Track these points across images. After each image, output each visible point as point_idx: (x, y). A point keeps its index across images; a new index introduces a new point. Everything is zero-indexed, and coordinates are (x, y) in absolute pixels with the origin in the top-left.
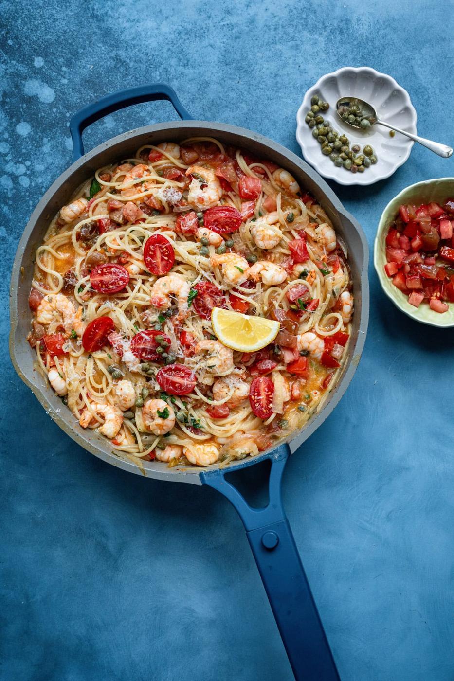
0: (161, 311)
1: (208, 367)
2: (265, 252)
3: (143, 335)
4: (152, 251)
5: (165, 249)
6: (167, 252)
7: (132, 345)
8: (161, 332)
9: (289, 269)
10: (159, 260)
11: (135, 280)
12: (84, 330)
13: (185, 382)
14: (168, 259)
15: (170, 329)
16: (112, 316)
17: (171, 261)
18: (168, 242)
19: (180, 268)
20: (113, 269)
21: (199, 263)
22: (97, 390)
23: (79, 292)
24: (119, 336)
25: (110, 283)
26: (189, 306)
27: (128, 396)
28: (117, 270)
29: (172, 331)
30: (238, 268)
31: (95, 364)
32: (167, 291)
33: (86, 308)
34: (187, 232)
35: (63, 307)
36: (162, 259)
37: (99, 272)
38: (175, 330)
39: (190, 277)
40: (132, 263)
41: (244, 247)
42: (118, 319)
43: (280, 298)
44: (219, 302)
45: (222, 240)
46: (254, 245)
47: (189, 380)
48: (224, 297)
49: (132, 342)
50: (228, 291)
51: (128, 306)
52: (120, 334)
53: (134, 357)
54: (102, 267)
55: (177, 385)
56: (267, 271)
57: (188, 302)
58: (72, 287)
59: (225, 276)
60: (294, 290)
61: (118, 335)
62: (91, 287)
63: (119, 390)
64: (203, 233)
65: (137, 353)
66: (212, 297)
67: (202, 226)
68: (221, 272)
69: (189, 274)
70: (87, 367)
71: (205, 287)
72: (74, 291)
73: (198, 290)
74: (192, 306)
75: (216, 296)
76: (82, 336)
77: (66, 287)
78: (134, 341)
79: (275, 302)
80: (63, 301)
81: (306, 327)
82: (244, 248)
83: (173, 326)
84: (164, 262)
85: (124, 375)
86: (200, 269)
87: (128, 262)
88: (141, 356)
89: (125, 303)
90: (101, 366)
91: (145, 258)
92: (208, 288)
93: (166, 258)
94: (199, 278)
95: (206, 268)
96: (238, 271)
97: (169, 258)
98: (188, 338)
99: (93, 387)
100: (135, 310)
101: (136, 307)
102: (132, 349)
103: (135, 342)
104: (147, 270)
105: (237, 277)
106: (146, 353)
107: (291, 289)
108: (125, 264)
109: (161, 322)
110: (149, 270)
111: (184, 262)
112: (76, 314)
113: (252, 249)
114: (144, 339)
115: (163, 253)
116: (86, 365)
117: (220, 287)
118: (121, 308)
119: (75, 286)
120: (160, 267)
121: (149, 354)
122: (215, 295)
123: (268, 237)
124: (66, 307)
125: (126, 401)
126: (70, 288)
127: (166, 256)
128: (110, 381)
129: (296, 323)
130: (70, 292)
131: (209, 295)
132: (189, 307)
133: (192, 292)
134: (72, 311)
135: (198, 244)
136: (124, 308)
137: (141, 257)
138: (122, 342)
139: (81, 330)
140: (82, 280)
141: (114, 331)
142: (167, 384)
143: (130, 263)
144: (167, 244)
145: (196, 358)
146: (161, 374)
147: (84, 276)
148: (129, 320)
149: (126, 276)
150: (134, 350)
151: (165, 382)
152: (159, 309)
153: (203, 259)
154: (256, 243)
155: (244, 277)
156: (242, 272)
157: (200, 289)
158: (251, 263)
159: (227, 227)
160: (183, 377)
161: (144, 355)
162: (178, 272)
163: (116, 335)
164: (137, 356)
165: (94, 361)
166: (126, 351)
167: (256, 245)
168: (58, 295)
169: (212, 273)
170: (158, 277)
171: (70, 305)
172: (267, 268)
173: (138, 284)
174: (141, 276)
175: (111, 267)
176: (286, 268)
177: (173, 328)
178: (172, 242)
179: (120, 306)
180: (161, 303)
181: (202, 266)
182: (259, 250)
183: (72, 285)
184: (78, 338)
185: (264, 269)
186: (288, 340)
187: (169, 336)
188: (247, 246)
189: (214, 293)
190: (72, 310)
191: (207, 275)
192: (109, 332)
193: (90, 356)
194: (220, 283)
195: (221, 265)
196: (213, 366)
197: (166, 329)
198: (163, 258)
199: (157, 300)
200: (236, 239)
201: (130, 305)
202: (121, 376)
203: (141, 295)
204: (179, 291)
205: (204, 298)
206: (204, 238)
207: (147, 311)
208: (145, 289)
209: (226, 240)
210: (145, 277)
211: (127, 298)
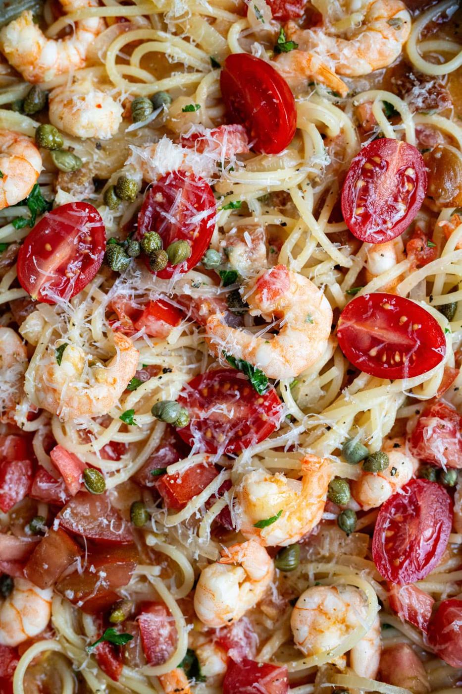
0: (247, 284)
1: (66, 344)
2: (293, 597)
3: (205, 214)
4: (406, 324)
5: (397, 358)
6: (388, 362)
7: (193, 177)
8: (196, 262)
9: (225, 638)
10: (377, 332)
11: (355, 253)
12: (283, 75)
13: (48, 271)
14: (369, 356)
15: (196, 286)
16: (287, 158)
17: (361, 360)
18: (412, 375)
19: (337, 373)
20: (402, 207)
21: (329, 428)
22: (128, 49)
23: (385, 103)
24: (227, 154)
25: (371, 186)
26: (231, 359)
27: (74, 114)
28: (397, 217)
29: (187, 291)
30: (272, 520)
31: (191, 69)
32: (289, 317)
33: (336, 104)
34: (420, 427)
35: (363, 47)
36: (375, 341)
37: (410, 172)
38: (189, 298)
39: (303, 389)
40: (398, 261)
41: (325, 552)
42: (274, 169)
43: (161, 587)
44: (213, 437)
45: (361, 505)
46: (321, 579)
47: (47, 285)
48: (221, 451)
49: (200, 179)
50: (230, 467)
51: (295, 208)
52: (233, 158)
53: (163, 172)
54: (420, 184)
55: (48, 247)
56: (240, 584)
57: (241, 361)
58: (402, 91)
59: (268, 476)
60: (165, 632)
61: (232, 152)
62: (383, 136)
63: (100, 101)
64: (400, 469)
65: (168, 182)
66: (234, 425)
67: (419, 470)
68: (280, 470)
69: (311, 388)
70: (191, 47)
71: (265, 417)
72: (393, 92)
73: (265, 398)
74: (229, 366)
75: (231, 434)
76: (272, 63)
77: (412, 77)
78: (200, 184)
79: (157, 570)
80: (381, 53)
81: (64, 621)
82: (322, 549)
83: (200, 299)
84: (366, 341)
85: (132, 127)
86: (312, 423)
87: (405, 253)
88: (157, 189)
89: (305, 203)
90: (178, 80)
91: (399, 299)
92: (259, 423)
93: (373, 352)
94: (294, 410)
95: (309, 440)
96: (265, 516)
97: (371, 359)
98: (156, 324)
99: (141, 42)
100: (277, 220)
101: (284, 224)
102: (183, 173)
103: (198, 188)
104: (366, 291)
105: (249, 506)
106: (161, 205)
107: (172, 624)
108: (405, 244)
109: (221, 272)
110: (362, 297)
111: (345, 392)
112: (333, 70)
113: (312, 570)
114: (195, 211)
115: (391, 349)
116: (198, 46)
117: (247, 454)
118: (300, 187)
119: (402, 98)
120: (357, 327)
121: (155, 210)
122: (236, 433)
123: (322, 627)
124: (360, 53)
125: (65, 106)
126: (403, 86)
127: (380, 354)
128: (135, 88)
129: (81, 603)
130: (393, 80)
131: (240, 420)
132: (228, 358)
133: (263, 379)
134: (344, 65)
135: (376, 444)
136: (296, 196)
137: (402, 291)
138: (209, 155)
139: (287, 69)
140: (409, 124)
141: (251, 149)
142: (61, 224)
143: (402, 256)
144: (406, 370)
145: (99, 323)
146: (91, 220)
147: (418, 133)
148: (261, 194)
149: (368, 232)
150: (179, 176)
151: (66, 222)
152: (255, 280)
153: (334, 440)
154: (322, 588)
155: (243, 523)
156: (260, 524)
157: (267, 404)
158: (277, 553)
159: (390, 534)
160: (61, 270)
161: (159, 197)
162: (330, 364)
163: (236, 148)
164: (162, 179)
165: (198, 71)
166: (185, 155)
167: (317, 585)
168: (400, 48)
169: (292, 448)
170: (337, 312)
171: (364, 67)
172: (247, 586)
173: (340, 256)
174: (358, 270)
175: (410, 205)
176: (230, 632)
177: (195, 296)
178: (406, 384)
179: (305, 187)
180: (265, 291)
181: (319, 432)
182: (301, 585)
183: (409, 91)
184: (270, 54)
185: (248, 578)
186: (46, 566)
187: (177, 276)
188: (327, 560)
189: (240, 433)
190: (348, 68)
191: (292, 435)
192: (253, 134)
193: (215, 64)
194: (260, 457)
195: (300, 479)
196: (59, 358)
197: (199, 278)
198: (378, 345)
199: (278, 285)
200: (355, 541)
201: (294, 213)
202: (135, 120)
203: (309, 250)
204: (278, 350)
205: (238, 404)
206: (387, 464)
207: (262, 248)
208: (319, 266)
209: (360, 514)
210: (351, 278)
211: (317, 215)
